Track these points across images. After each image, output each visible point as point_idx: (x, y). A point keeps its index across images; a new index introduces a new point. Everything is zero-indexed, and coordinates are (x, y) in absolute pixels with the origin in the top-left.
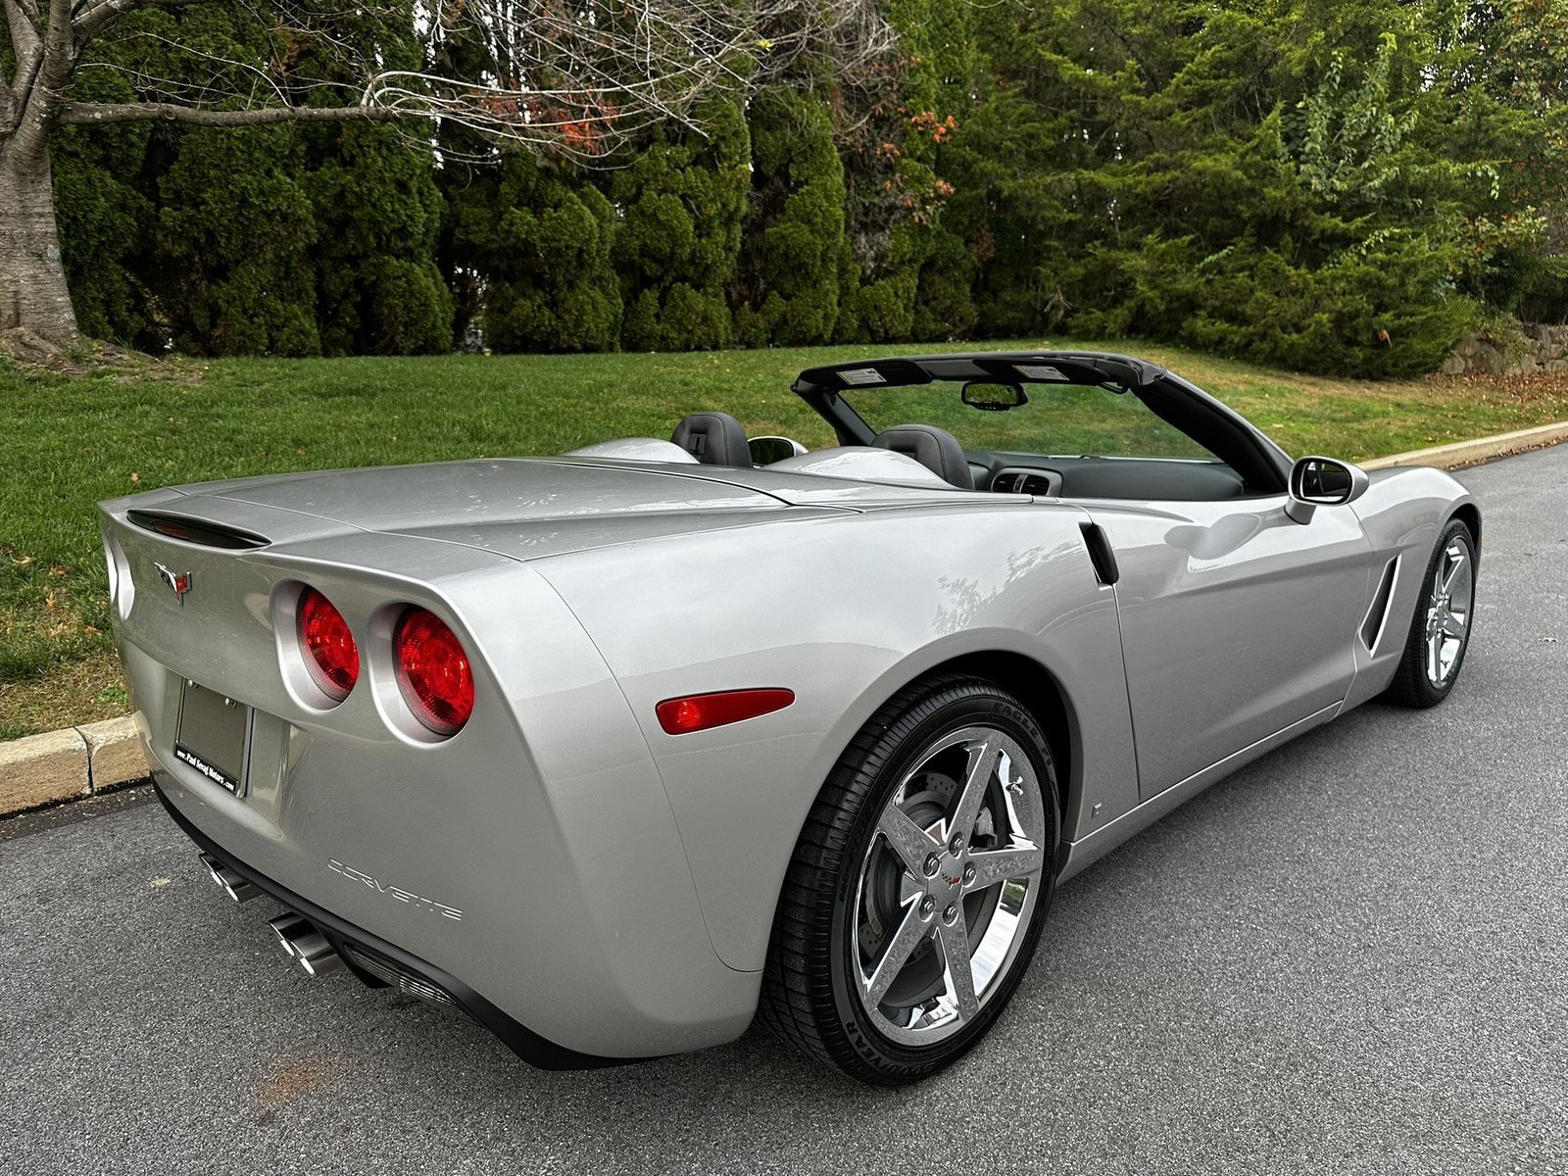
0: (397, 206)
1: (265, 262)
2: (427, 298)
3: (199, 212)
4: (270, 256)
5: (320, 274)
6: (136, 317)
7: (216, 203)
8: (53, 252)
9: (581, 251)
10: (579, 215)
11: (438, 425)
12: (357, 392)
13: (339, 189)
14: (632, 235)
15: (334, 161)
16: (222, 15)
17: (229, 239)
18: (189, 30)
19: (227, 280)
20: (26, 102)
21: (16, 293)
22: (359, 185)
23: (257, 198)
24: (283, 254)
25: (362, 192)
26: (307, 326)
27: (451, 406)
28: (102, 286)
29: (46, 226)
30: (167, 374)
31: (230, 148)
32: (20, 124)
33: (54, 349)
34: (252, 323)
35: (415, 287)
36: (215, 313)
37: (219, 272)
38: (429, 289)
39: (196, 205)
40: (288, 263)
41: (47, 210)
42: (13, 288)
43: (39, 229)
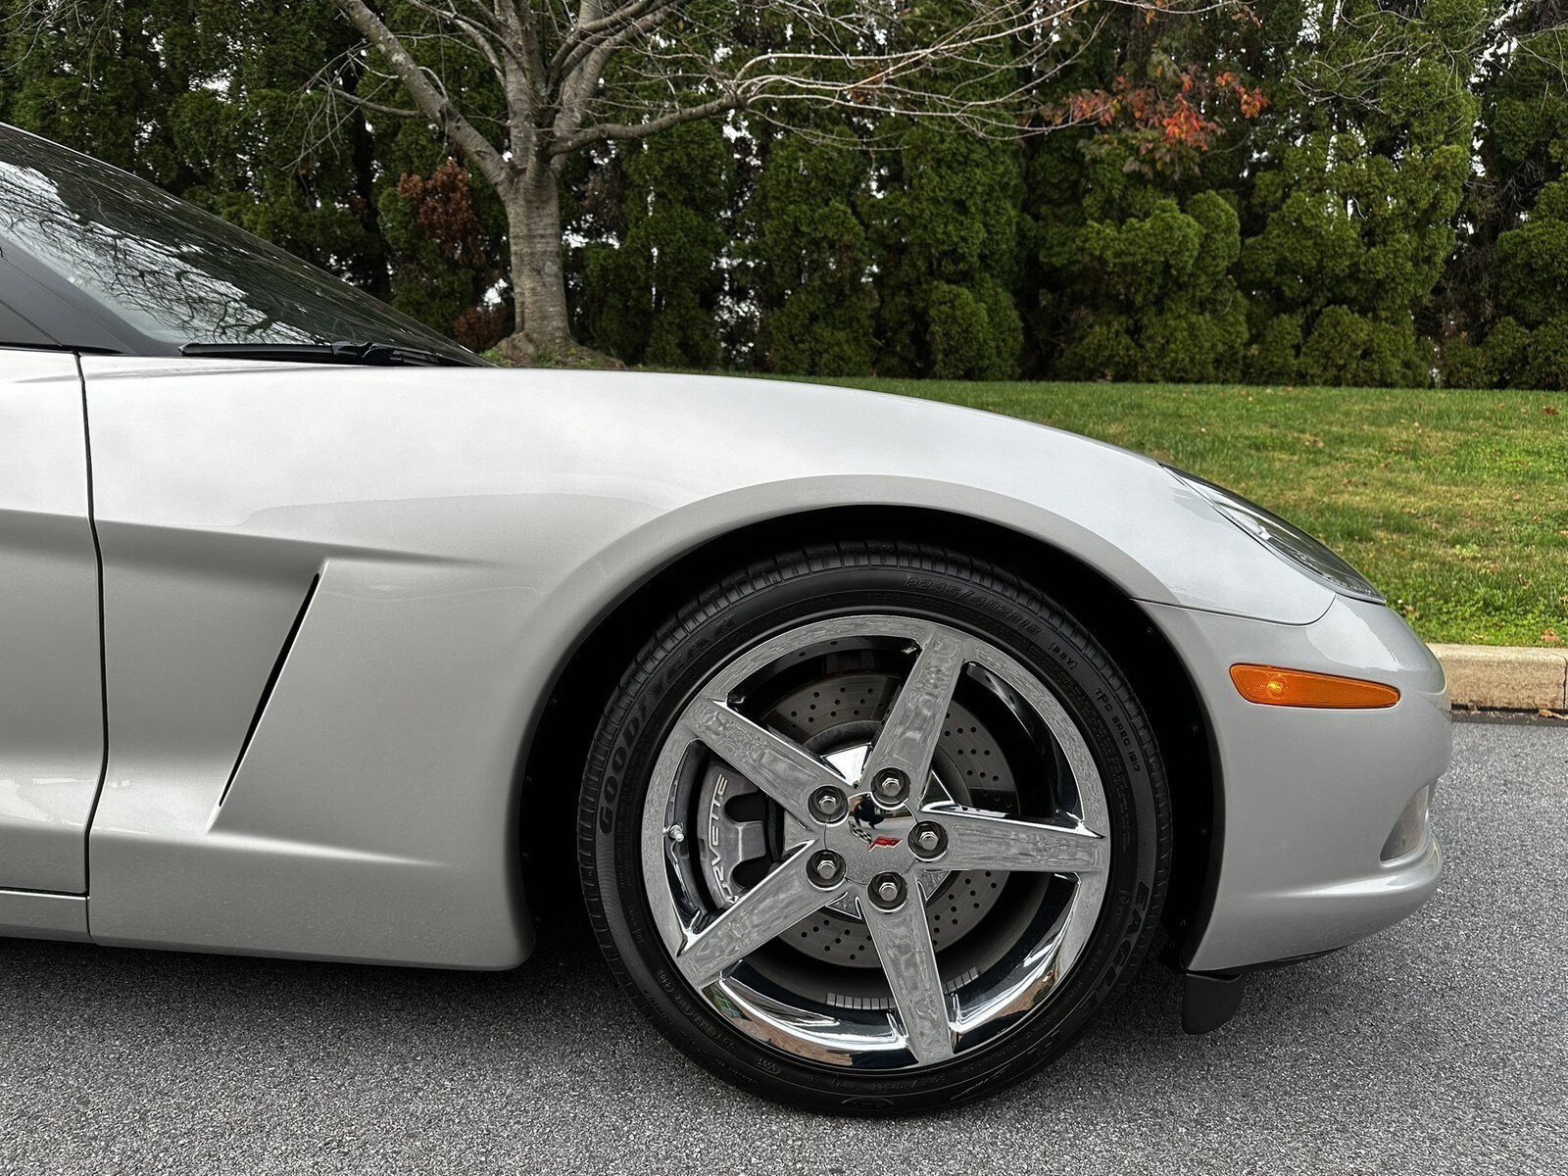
0: (951, 228)
4: (818, 283)
8: (551, 268)
9: (1167, 266)
10: (1167, 223)
14: (1268, 248)
19: (780, 305)
21: (522, 303)
22: (910, 207)
23: (808, 226)
24: (830, 281)
25: (914, 214)
26: (849, 353)
29: (547, 246)
34: (797, 346)
35: (958, 313)
37: (777, 299)
41: (549, 231)
42: (521, 299)
43: (539, 247)
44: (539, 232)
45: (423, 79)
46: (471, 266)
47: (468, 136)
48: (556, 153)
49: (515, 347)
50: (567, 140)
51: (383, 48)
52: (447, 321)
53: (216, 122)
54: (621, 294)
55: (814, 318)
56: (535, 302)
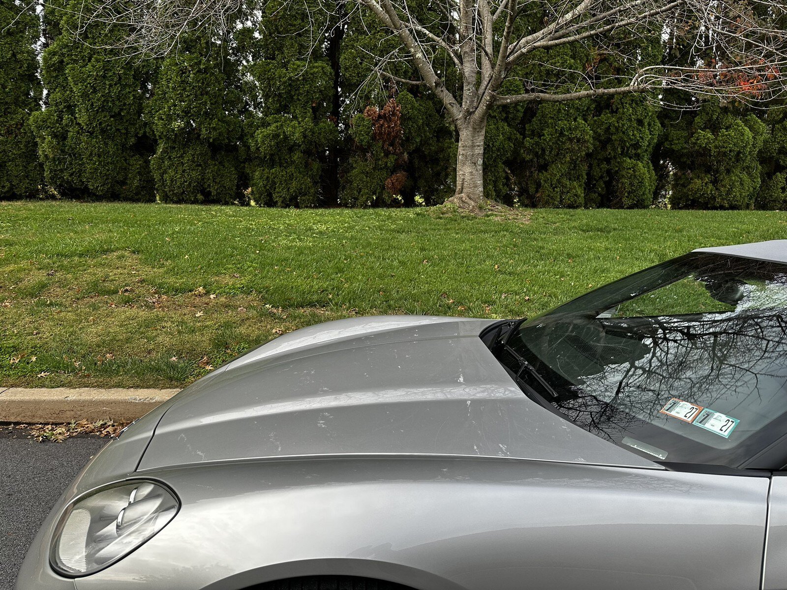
0: (635, 132)
1: (565, 162)
2: (643, 179)
3: (541, 139)
4: (568, 159)
5: (590, 167)
6: (505, 187)
7: (548, 135)
8: (480, 162)
9: (739, 153)
10: (741, 132)
11: (642, 251)
12: (601, 230)
13: (608, 125)
14: (775, 142)
15: (607, 111)
16: (567, 47)
17: (550, 152)
18: (551, 56)
19: (546, 170)
20: (482, 98)
21: (464, 179)
22: (618, 122)
23: (567, 132)
24: (574, 158)
25: (619, 126)
26: (579, 192)
27: (650, 241)
28: (495, 174)
29: (480, 151)
30: (515, 216)
31: (559, 109)
32: (478, 107)
33: (473, 203)
34: (554, 191)
35: (637, 173)
36: (538, 185)
37: (544, 167)
38: (644, 174)
39: (540, 137)
40: (575, 162)
41: (480, 144)
42: (462, 178)
43: (477, 152)
44: (477, 144)
47: (446, 96)
49: (462, 200)
51: (412, 50)
52: (381, 181)
56: (472, 179)
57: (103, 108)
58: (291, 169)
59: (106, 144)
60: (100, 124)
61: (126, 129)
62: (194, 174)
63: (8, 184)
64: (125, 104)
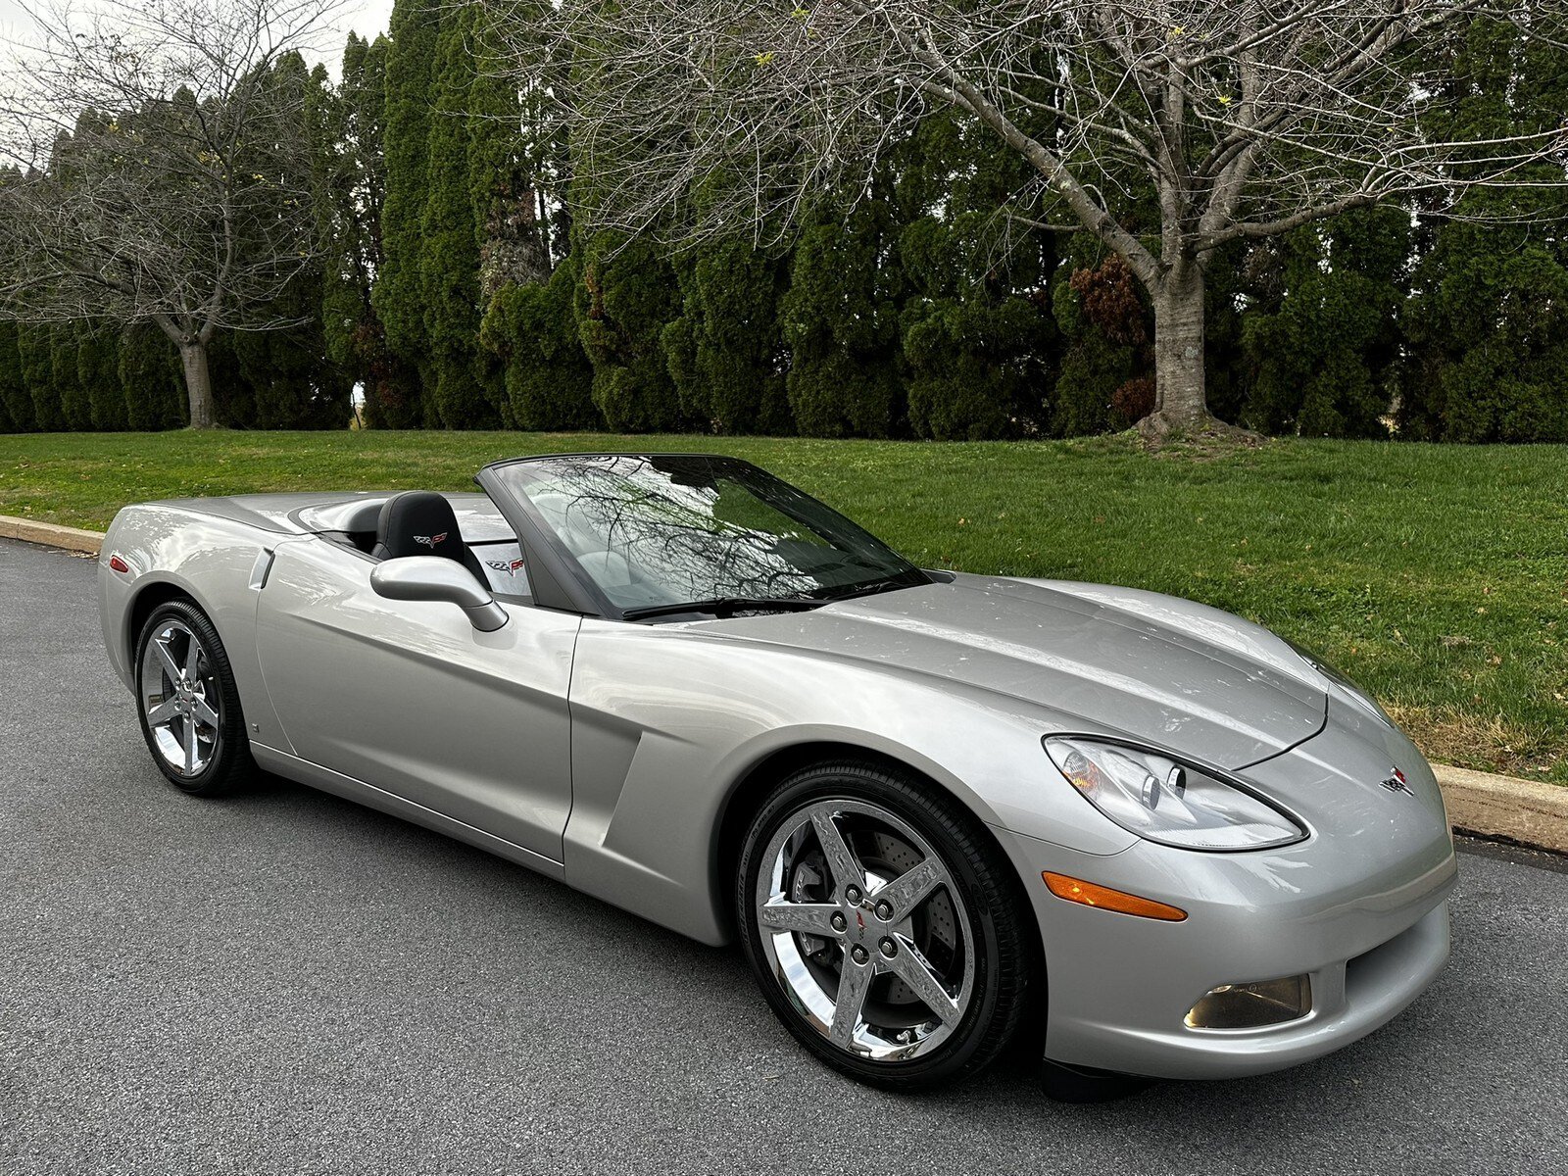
8: (1192, 352)
21: (1164, 385)
29: (1188, 332)
33: (1164, 428)
41: (1190, 320)
42: (1162, 382)
43: (1181, 335)
44: (1182, 321)
45: (1086, 198)
46: (1131, 343)
47: (1122, 243)
48: (1199, 251)
49: (1151, 426)
50: (1210, 238)
51: (1053, 178)
52: (1105, 394)
53: (930, 245)
54: (1276, 359)
55: (1499, 372)
56: (1174, 384)
57: (729, 313)
58: (956, 380)
59: (733, 359)
60: (726, 334)
61: (758, 338)
62: (828, 395)
63: (642, 414)
64: (753, 305)
